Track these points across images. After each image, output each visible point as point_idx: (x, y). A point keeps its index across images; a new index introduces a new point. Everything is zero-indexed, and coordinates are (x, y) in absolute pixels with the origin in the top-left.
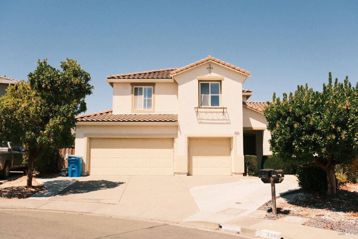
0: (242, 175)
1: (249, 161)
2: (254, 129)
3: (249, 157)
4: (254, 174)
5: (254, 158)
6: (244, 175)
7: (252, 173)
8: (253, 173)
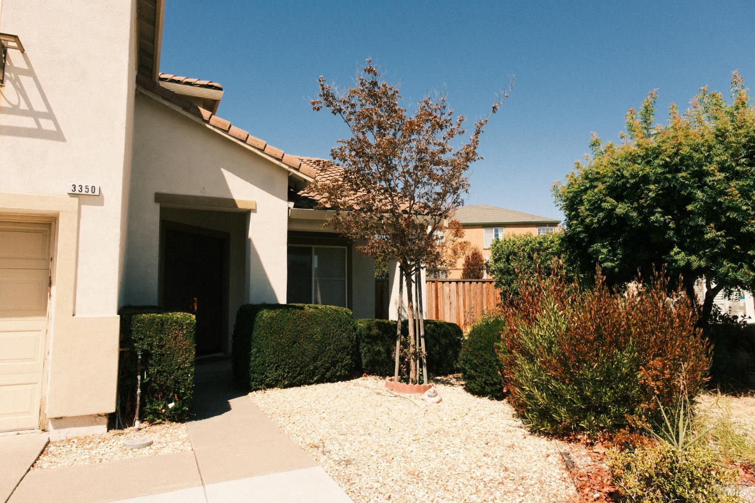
0: (98, 423)
1: (151, 345)
2: (240, 206)
3: (152, 321)
4: (175, 409)
5: (181, 325)
6: (110, 427)
7: (165, 407)
8: (171, 405)
